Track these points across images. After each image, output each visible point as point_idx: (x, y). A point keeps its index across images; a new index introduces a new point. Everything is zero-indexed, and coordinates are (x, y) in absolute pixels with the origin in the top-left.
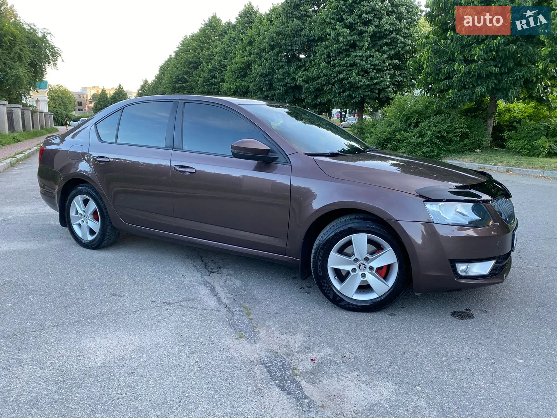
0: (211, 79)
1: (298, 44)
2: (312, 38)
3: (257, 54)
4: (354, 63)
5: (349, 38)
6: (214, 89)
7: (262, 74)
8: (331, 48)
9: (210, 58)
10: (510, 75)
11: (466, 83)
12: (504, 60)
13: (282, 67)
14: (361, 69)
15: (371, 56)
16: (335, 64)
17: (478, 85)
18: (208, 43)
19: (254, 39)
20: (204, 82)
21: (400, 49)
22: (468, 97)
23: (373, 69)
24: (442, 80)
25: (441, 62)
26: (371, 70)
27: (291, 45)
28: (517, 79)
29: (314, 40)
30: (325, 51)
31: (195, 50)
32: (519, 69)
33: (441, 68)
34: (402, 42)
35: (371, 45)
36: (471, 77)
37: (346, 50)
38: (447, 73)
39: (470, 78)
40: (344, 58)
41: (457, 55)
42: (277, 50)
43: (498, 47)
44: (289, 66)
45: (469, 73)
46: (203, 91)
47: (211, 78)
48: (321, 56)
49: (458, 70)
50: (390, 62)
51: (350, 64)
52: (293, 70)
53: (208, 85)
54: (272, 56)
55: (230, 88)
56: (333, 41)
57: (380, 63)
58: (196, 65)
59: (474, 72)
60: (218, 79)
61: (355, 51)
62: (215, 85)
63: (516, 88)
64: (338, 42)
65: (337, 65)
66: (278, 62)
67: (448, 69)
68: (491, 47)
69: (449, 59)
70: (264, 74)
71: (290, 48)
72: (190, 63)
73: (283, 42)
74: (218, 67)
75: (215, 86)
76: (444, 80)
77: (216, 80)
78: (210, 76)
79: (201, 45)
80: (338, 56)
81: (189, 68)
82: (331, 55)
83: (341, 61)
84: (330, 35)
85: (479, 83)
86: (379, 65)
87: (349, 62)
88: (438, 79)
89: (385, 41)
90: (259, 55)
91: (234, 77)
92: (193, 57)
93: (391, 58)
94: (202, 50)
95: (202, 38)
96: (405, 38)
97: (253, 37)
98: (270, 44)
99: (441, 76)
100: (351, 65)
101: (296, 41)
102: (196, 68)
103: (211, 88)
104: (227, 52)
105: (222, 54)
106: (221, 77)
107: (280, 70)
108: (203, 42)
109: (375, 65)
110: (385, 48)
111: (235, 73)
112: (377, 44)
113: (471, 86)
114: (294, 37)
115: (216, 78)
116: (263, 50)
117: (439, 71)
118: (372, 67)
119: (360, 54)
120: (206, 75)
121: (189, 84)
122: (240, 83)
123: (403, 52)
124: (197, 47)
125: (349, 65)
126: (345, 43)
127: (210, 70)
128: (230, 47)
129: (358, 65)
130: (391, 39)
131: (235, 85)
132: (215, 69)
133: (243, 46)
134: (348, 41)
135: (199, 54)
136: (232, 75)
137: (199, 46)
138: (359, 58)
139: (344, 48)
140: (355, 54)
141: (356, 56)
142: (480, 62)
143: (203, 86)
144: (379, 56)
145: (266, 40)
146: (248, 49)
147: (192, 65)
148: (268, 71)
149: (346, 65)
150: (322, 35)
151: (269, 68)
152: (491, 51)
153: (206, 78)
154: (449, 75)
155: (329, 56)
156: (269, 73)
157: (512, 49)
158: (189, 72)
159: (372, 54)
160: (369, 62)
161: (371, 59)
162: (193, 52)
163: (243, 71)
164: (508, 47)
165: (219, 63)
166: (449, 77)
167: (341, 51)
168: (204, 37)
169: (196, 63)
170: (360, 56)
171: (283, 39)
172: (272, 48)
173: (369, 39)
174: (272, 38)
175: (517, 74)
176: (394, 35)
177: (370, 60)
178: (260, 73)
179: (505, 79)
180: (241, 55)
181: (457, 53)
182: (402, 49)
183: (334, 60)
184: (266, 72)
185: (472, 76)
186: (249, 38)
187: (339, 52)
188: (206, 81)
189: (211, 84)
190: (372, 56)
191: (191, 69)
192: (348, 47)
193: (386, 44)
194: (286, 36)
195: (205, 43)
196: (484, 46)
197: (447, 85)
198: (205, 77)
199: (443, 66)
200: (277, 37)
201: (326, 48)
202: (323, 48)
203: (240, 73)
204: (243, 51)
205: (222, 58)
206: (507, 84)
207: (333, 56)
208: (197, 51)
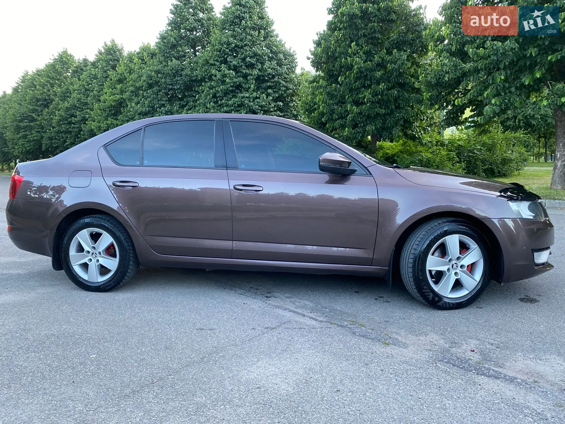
0: (69, 118)
1: (179, 83)
2: (194, 78)
3: (132, 92)
4: (242, 103)
5: (235, 80)
6: (74, 128)
7: (142, 112)
8: (217, 89)
9: (65, 96)
10: (392, 116)
11: (358, 122)
12: (386, 103)
13: (163, 105)
14: (249, 109)
15: (257, 98)
16: (222, 104)
17: (367, 124)
18: (58, 80)
19: (125, 76)
20: (60, 120)
21: (283, 93)
22: (361, 135)
23: (261, 110)
24: (336, 120)
25: (333, 104)
26: (259, 111)
27: (171, 84)
28: (398, 119)
29: (196, 81)
30: (211, 91)
31: (44, 87)
32: (398, 111)
33: (334, 109)
34: (284, 86)
35: (256, 88)
36: (361, 116)
37: (232, 91)
38: (341, 113)
39: (361, 118)
40: (231, 98)
41: (348, 97)
42: (155, 88)
43: (382, 92)
44: (171, 105)
45: (360, 113)
46: (59, 131)
47: (69, 116)
48: (206, 96)
49: (350, 110)
50: (275, 104)
51: (238, 104)
52: (176, 109)
53: (65, 123)
54: (151, 95)
55: (100, 126)
56: (219, 81)
57: (266, 104)
58: (46, 103)
59: (365, 113)
60: (78, 118)
61: (241, 92)
62: (74, 124)
63: (398, 127)
64: (223, 83)
65: (224, 105)
66: (158, 101)
67: (340, 110)
68: (377, 91)
69: (339, 102)
70: (143, 112)
71: (171, 87)
72: (38, 100)
73: (163, 80)
74: (77, 105)
75: (75, 126)
76: (338, 119)
77: (76, 119)
78: (68, 114)
79: (51, 82)
80: (224, 96)
81: (36, 105)
82: (218, 95)
83: (228, 101)
84: (215, 76)
85: (368, 122)
86: (265, 107)
87: (237, 103)
88: (332, 119)
89: (269, 84)
90: (135, 93)
91: (104, 115)
92: (42, 94)
93: (275, 100)
94: (52, 87)
95: (51, 73)
96: (286, 82)
97: (123, 75)
98: (148, 82)
99: (335, 116)
100: (239, 106)
101: (177, 81)
102: (47, 106)
103: (70, 128)
104: (86, 90)
105: (82, 92)
106: (83, 115)
107: (162, 108)
108: (53, 78)
109: (262, 106)
110: (270, 91)
111: (104, 110)
112: (261, 86)
113: (362, 125)
114: (175, 76)
115: (76, 117)
116: (139, 88)
117: (333, 112)
118: (260, 108)
119: (247, 95)
120: (63, 114)
121: (38, 123)
122: (112, 121)
123: (285, 95)
124: (46, 83)
125: (236, 105)
126: (232, 84)
127: (67, 108)
128: (90, 84)
129: (246, 106)
130: (273, 82)
131: (105, 123)
132: (74, 107)
133: (111, 84)
134: (234, 83)
135: (49, 91)
136: (101, 113)
137: (48, 82)
138: (247, 99)
139: (231, 89)
140: (242, 95)
141: (243, 97)
142: (368, 104)
143: (60, 125)
144: (265, 98)
145: (144, 78)
146: (119, 86)
147: (41, 103)
148: (147, 109)
149: (234, 106)
150: (205, 76)
151: (149, 106)
152: (377, 95)
153: (63, 116)
154: (342, 115)
155: (214, 96)
156: (149, 111)
157: (393, 94)
158: (37, 110)
159: (258, 96)
160: (256, 103)
161: (258, 100)
162: (41, 88)
163: (114, 109)
164: (390, 92)
165: (79, 100)
166: (342, 117)
167: (228, 91)
168: (54, 73)
169: (46, 100)
170: (247, 97)
171: (162, 78)
172: (150, 86)
173: (254, 81)
174: (150, 77)
175: (398, 115)
176: (276, 79)
177: (257, 102)
178: (139, 112)
179: (388, 119)
180: (111, 92)
181: (347, 96)
182: (285, 93)
183: (221, 100)
184: (146, 110)
185: (363, 116)
186: (119, 76)
187: (226, 93)
188: (63, 119)
189: (70, 123)
190: (259, 98)
191: (40, 107)
192: (234, 89)
193: (270, 87)
194: (165, 75)
195: (56, 80)
196: (371, 90)
197: (341, 124)
198: (61, 116)
199: (336, 107)
200: (156, 76)
201: (211, 88)
202: (208, 89)
203: (110, 111)
204: (113, 89)
205: (81, 95)
206: (390, 123)
207: (219, 97)
208: (46, 87)
